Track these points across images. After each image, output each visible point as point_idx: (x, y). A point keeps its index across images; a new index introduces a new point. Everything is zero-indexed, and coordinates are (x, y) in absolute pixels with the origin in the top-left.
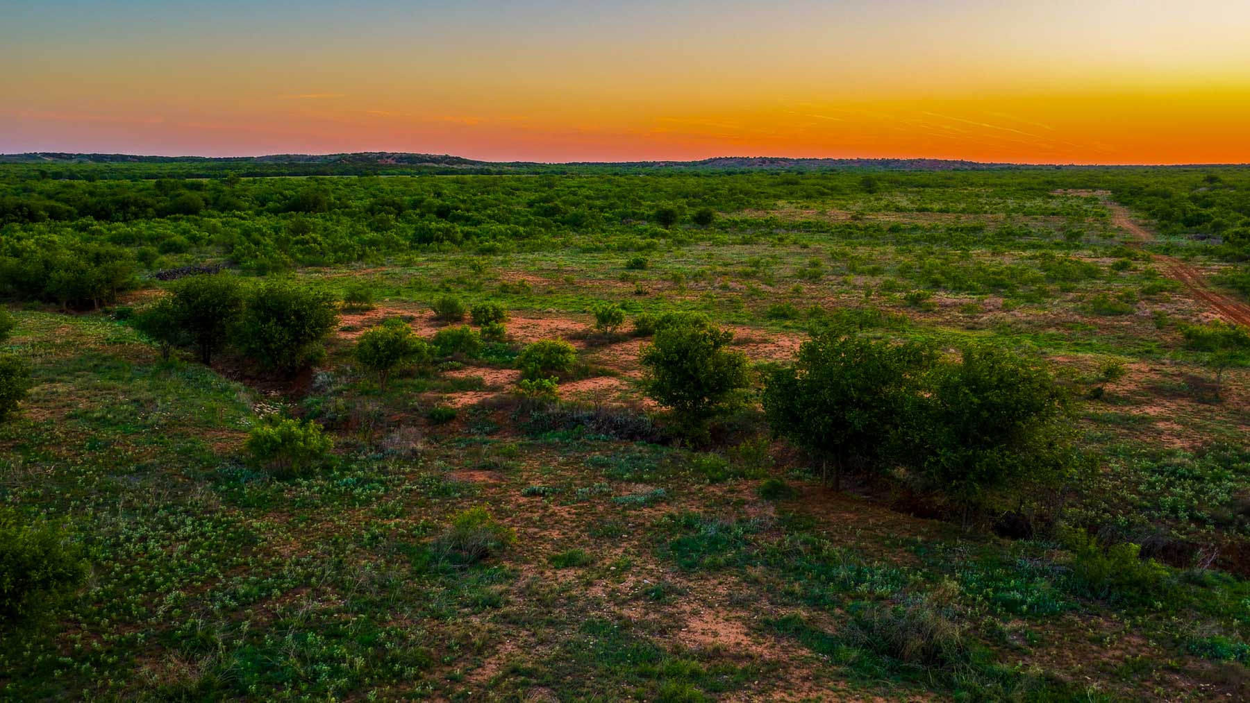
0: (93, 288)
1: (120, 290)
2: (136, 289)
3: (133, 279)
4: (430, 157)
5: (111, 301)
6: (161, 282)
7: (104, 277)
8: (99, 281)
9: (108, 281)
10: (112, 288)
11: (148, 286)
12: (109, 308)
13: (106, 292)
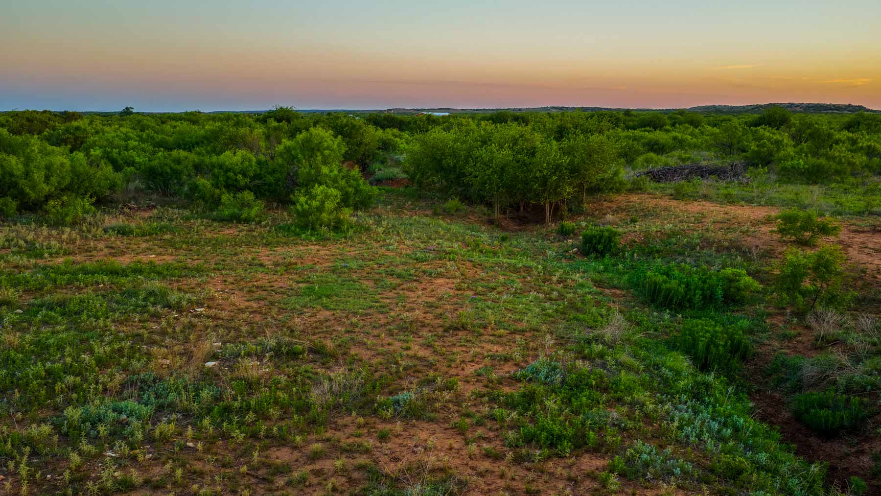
0: (544, 181)
1: (595, 190)
2: (618, 191)
3: (616, 173)
4: (834, 106)
5: (576, 212)
6: (653, 185)
7: (566, 160)
8: (557, 168)
9: (574, 170)
10: (581, 186)
11: (636, 188)
12: (568, 224)
13: (568, 190)
